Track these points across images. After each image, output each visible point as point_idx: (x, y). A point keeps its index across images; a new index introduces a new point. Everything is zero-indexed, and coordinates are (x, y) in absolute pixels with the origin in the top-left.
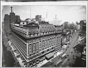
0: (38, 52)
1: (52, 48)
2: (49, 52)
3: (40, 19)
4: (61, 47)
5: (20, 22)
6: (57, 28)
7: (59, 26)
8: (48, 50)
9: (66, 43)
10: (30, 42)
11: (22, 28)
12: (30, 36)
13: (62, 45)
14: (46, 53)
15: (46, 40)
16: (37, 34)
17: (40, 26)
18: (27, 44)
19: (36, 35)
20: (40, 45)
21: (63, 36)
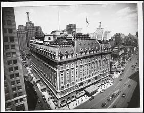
0: (73, 83)
1: (96, 78)
2: (90, 83)
3: (74, 30)
4: (111, 76)
5: (45, 36)
6: (103, 45)
7: (107, 41)
8: (89, 81)
9: (119, 69)
10: (62, 68)
11: (48, 46)
12: (61, 58)
13: (111, 72)
14: (86, 85)
15: (86, 65)
16: (72, 56)
17: (76, 42)
18: (58, 71)
19: (70, 57)
20: (77, 73)
21: (113, 58)
